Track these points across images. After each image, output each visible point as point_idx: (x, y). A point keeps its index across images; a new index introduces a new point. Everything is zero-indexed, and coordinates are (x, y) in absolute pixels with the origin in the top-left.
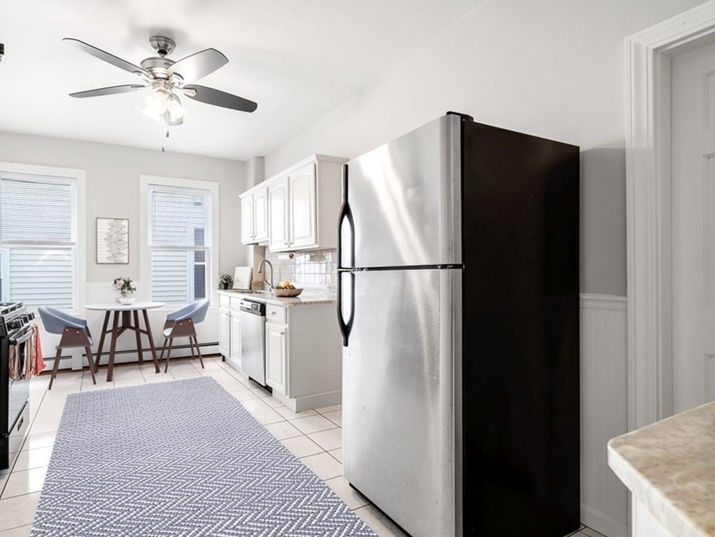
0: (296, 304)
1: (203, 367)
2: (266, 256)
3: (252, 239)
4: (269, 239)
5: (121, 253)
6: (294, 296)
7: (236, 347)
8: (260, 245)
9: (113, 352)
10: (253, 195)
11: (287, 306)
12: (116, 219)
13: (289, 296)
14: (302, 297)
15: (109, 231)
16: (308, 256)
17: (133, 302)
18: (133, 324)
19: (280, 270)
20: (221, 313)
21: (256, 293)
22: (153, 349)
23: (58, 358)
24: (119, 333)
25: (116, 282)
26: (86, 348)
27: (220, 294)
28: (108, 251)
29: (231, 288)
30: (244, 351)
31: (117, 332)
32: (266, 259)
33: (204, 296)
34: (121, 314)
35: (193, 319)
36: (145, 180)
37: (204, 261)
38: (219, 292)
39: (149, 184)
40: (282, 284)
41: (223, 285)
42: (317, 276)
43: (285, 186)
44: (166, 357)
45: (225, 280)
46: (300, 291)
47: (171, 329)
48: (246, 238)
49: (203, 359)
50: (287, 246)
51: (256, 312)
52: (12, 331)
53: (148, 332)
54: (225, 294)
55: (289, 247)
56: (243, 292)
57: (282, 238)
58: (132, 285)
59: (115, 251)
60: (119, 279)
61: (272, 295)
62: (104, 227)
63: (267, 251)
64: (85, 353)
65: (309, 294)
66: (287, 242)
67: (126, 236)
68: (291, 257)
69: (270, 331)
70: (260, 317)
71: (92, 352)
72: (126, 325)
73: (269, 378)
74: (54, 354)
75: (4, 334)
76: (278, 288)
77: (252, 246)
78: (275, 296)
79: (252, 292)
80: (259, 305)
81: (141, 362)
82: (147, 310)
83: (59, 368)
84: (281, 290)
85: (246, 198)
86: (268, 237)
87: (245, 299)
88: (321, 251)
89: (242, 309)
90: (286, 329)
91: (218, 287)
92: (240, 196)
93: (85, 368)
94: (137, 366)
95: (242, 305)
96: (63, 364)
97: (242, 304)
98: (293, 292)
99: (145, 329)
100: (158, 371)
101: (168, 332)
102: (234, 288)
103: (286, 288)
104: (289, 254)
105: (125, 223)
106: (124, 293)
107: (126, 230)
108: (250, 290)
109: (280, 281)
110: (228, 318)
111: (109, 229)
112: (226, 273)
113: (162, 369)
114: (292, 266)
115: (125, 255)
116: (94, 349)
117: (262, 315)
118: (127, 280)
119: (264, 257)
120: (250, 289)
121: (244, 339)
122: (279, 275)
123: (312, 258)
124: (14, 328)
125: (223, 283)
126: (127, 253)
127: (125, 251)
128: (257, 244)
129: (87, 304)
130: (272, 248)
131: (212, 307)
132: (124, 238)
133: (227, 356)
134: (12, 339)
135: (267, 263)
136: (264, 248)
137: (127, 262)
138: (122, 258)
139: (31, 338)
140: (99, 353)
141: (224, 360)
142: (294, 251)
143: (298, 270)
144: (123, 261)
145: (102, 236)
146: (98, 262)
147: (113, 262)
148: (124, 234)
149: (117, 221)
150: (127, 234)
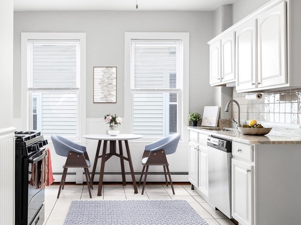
0: (263, 143)
1: (174, 194)
2: (234, 96)
3: (219, 81)
4: (236, 80)
5: (111, 94)
6: (262, 135)
7: (204, 178)
8: (227, 86)
9: (102, 173)
10: (221, 40)
11: (254, 145)
12: (107, 67)
13: (257, 135)
14: (271, 136)
15: (102, 77)
16: (278, 96)
17: (117, 134)
18: (118, 152)
19: (248, 109)
20: (190, 147)
21: (224, 130)
22: (132, 173)
23: (65, 173)
24: (107, 158)
25: (105, 118)
26: (85, 169)
27: (190, 130)
28: (101, 93)
29: (200, 125)
30: (211, 182)
31: (105, 157)
32: (234, 99)
33: (176, 131)
34: (108, 143)
35: (166, 151)
36: (128, 36)
37: (176, 102)
38: (189, 128)
39: (131, 39)
40: (249, 123)
41: (192, 122)
42: (288, 115)
43: (253, 28)
44: (143, 181)
45: (194, 118)
46: (268, 130)
47: (147, 158)
48: (214, 81)
49: (174, 186)
50: (254, 86)
51: (222, 148)
52: (31, 153)
53: (129, 159)
54: (194, 131)
55: (257, 87)
56: (211, 129)
57: (250, 79)
58: (118, 120)
59: (107, 93)
60: (108, 116)
61: (239, 133)
62: (99, 73)
63: (234, 91)
64: (84, 172)
65: (279, 133)
66: (254, 82)
68: (259, 97)
69: (236, 167)
70: (227, 153)
71: (90, 172)
72: (113, 152)
73: (234, 212)
74: (62, 171)
75: (26, 155)
76: (245, 126)
77: (221, 87)
78: (241, 134)
79: (219, 130)
80: (225, 142)
81: (124, 183)
82: (129, 141)
83: (66, 181)
84: (248, 129)
85: (214, 44)
86: (235, 78)
87: (212, 136)
88: (292, 90)
89: (209, 145)
90: (252, 167)
91: (188, 123)
92: (209, 43)
93: (84, 183)
94: (121, 186)
95: (209, 141)
96: (69, 178)
97: (209, 139)
98: (261, 131)
99: (127, 157)
100: (136, 192)
101: (145, 160)
102: (202, 125)
103: (253, 126)
104: (256, 94)
105: (114, 70)
106: (112, 126)
107: (115, 75)
108: (218, 128)
109: (248, 119)
110: (197, 152)
111: (102, 75)
112: (195, 112)
113: (140, 190)
114: (261, 105)
115: (113, 95)
116: (91, 170)
117: (227, 152)
118: (114, 117)
119: (232, 97)
120: (218, 126)
121: (211, 172)
122: (246, 114)
123: (282, 98)
124: (32, 151)
125: (192, 120)
126: (115, 95)
127: (114, 93)
128: (224, 85)
129: (87, 134)
130: (239, 89)
131: (183, 141)
132: (113, 82)
133: (196, 185)
134: (31, 158)
135: (234, 103)
136: (232, 89)
137: (115, 102)
138: (112, 99)
139: (45, 157)
140: (94, 173)
141: (193, 189)
142: (262, 91)
143: (266, 109)
144: (112, 101)
145: (97, 82)
146: (94, 102)
147: (105, 102)
148: (114, 79)
149: (108, 68)
150: (116, 79)
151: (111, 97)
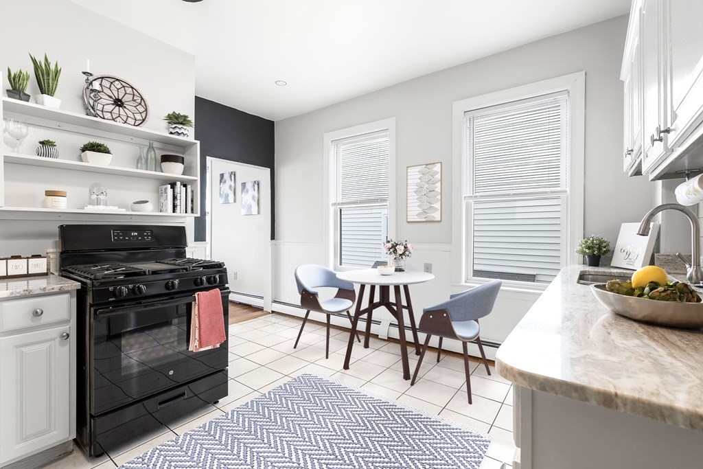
5: (433, 207)
12: (427, 165)
15: (419, 181)
28: (418, 206)
29: (609, 265)
36: (460, 106)
39: (464, 112)
50: (662, 147)
55: (665, 147)
59: (426, 206)
62: (414, 175)
67: (438, 185)
77: (660, 182)
91: (582, 259)
105: (437, 168)
107: (438, 176)
111: (420, 179)
115: (437, 209)
126: (439, 208)
127: (437, 205)
132: (437, 187)
137: (439, 219)
138: (433, 215)
144: (435, 218)
145: (412, 188)
146: (409, 220)
147: (424, 220)
148: (437, 182)
149: (429, 166)
150: (440, 183)
151: (434, 212)
